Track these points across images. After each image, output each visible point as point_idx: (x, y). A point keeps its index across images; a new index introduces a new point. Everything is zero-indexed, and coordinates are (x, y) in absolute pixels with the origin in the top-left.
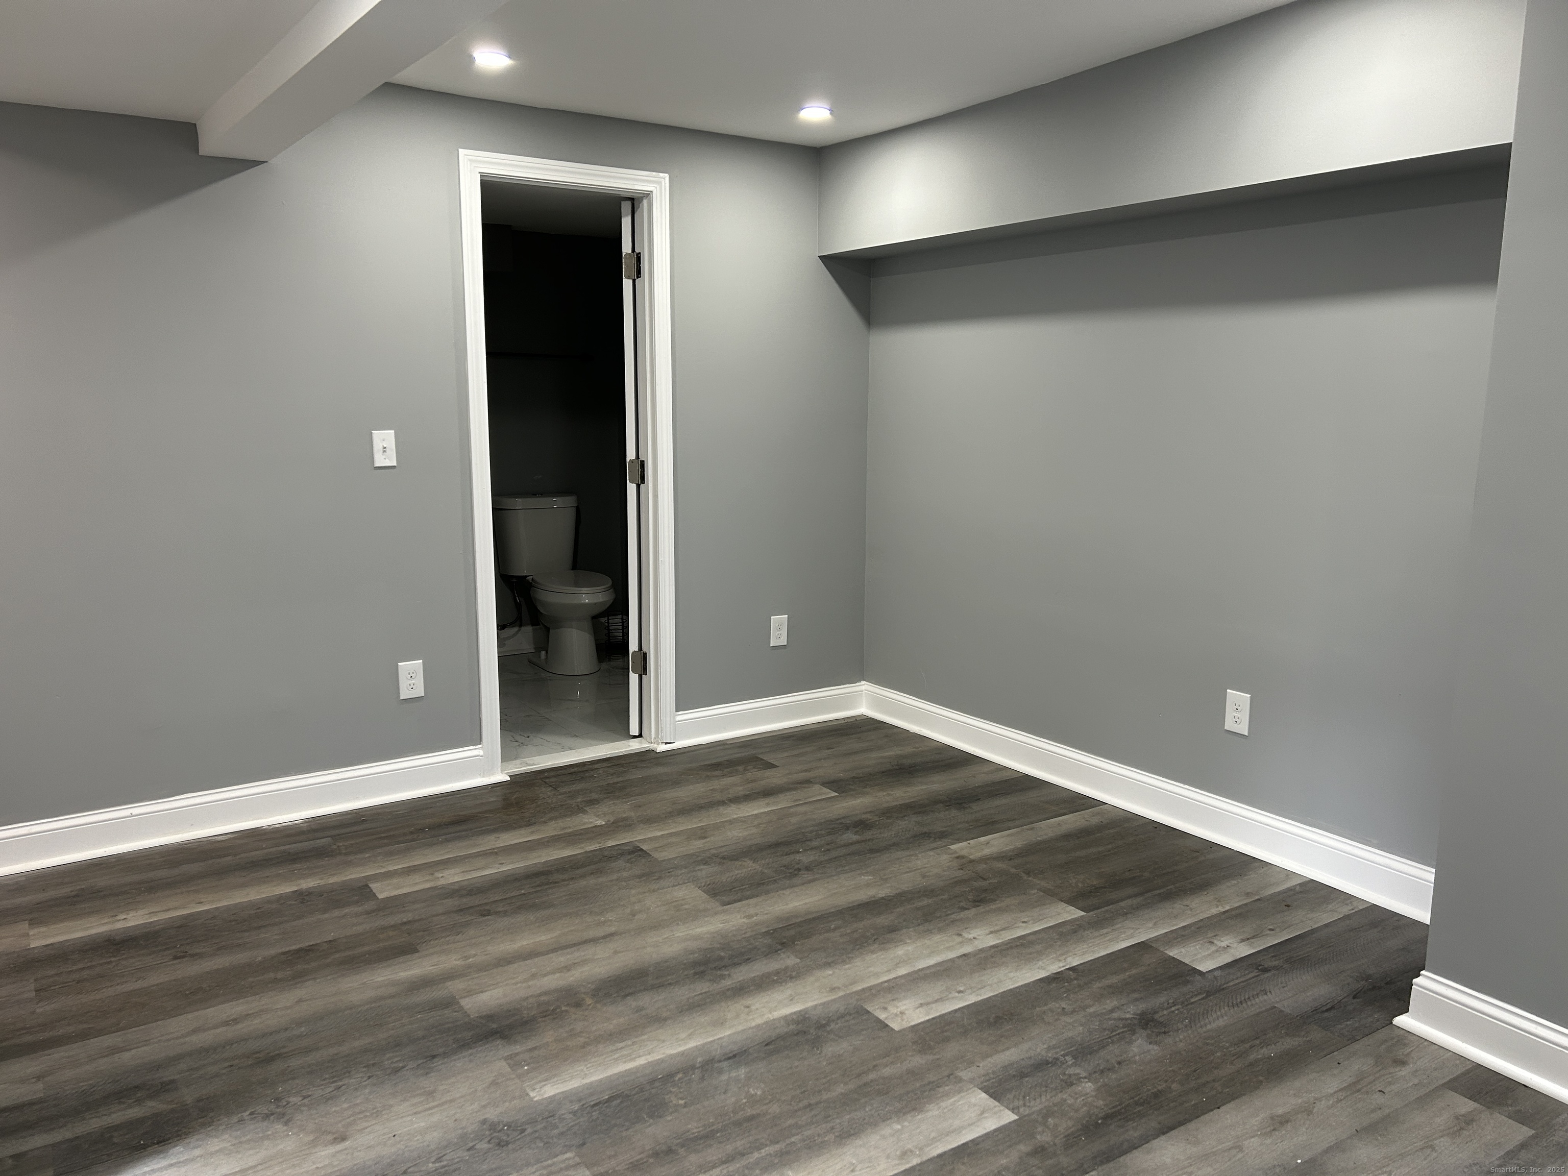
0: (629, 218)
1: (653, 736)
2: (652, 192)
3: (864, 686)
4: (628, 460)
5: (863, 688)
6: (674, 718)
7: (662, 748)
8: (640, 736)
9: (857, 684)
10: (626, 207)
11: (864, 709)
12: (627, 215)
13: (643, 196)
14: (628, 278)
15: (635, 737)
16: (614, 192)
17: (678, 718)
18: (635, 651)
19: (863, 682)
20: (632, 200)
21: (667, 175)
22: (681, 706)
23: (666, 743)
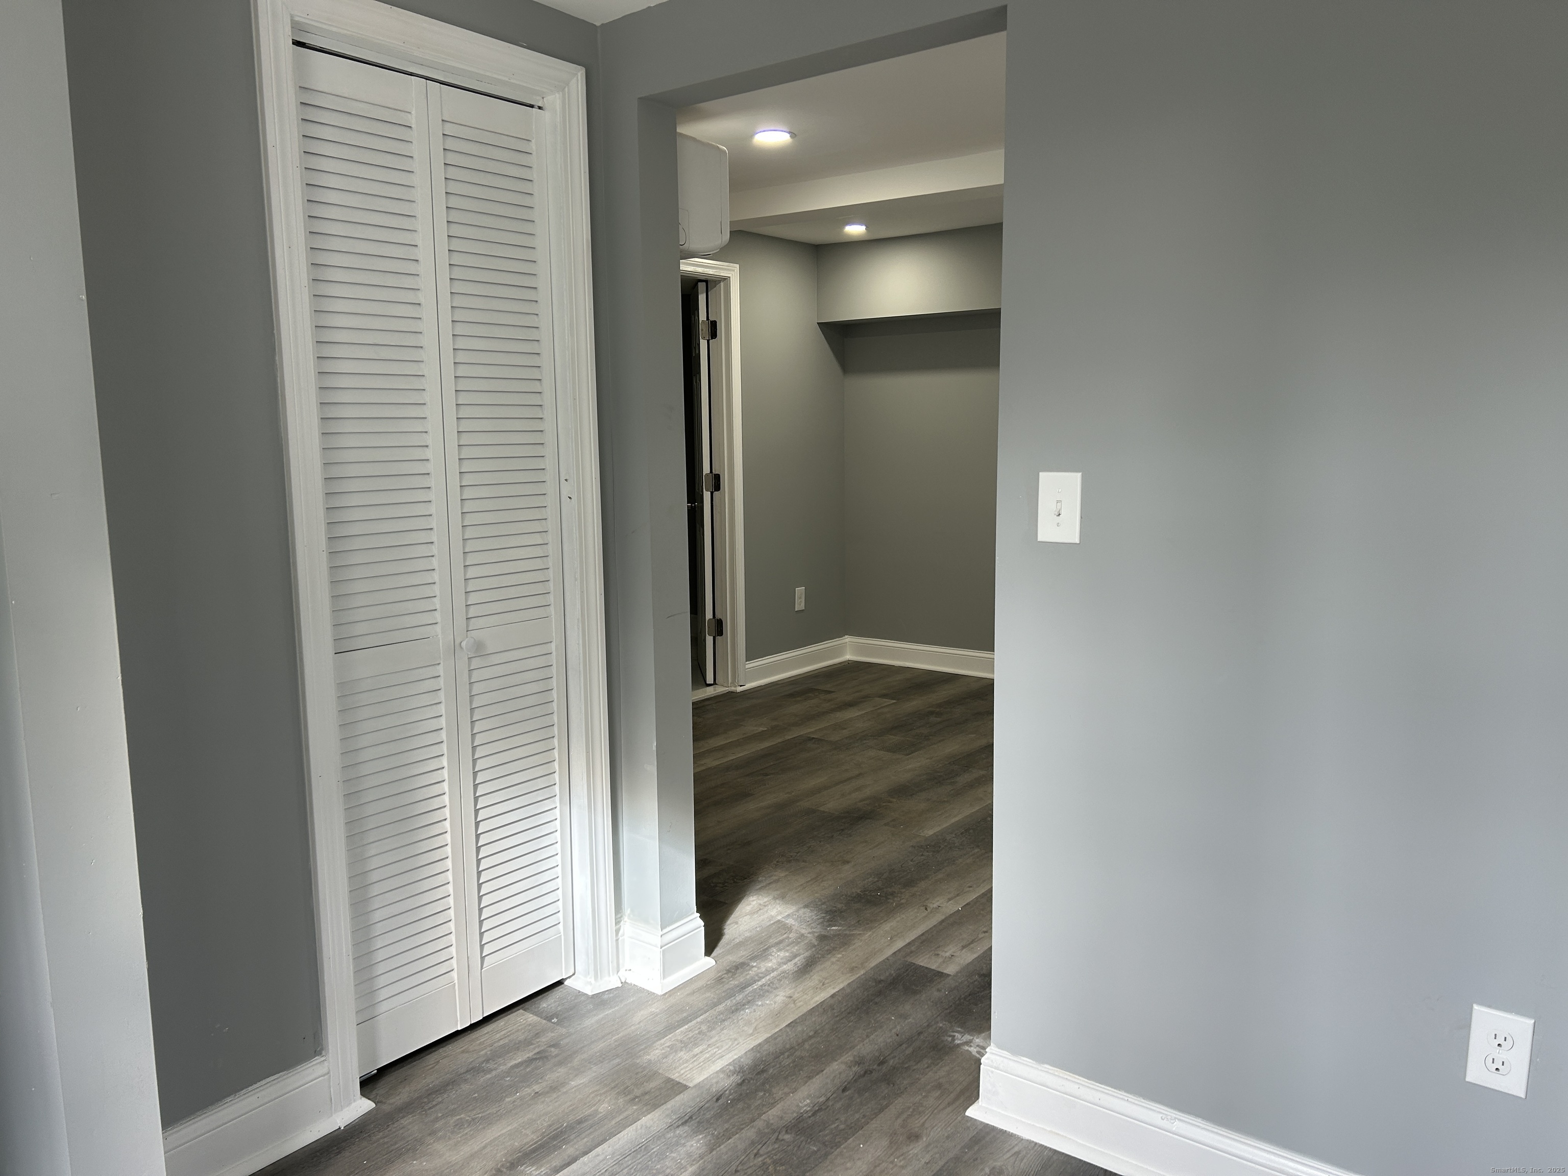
0: (705, 295)
1: (730, 681)
2: (729, 277)
3: (847, 639)
4: (704, 474)
5: (847, 640)
6: (745, 666)
7: (739, 689)
8: (715, 683)
9: (843, 638)
10: (702, 286)
11: (849, 656)
12: (702, 293)
13: (720, 279)
14: (704, 338)
15: (710, 685)
16: (696, 276)
17: (747, 666)
18: (710, 619)
19: (846, 636)
20: (706, 281)
21: (738, 266)
22: (749, 658)
23: (741, 686)
